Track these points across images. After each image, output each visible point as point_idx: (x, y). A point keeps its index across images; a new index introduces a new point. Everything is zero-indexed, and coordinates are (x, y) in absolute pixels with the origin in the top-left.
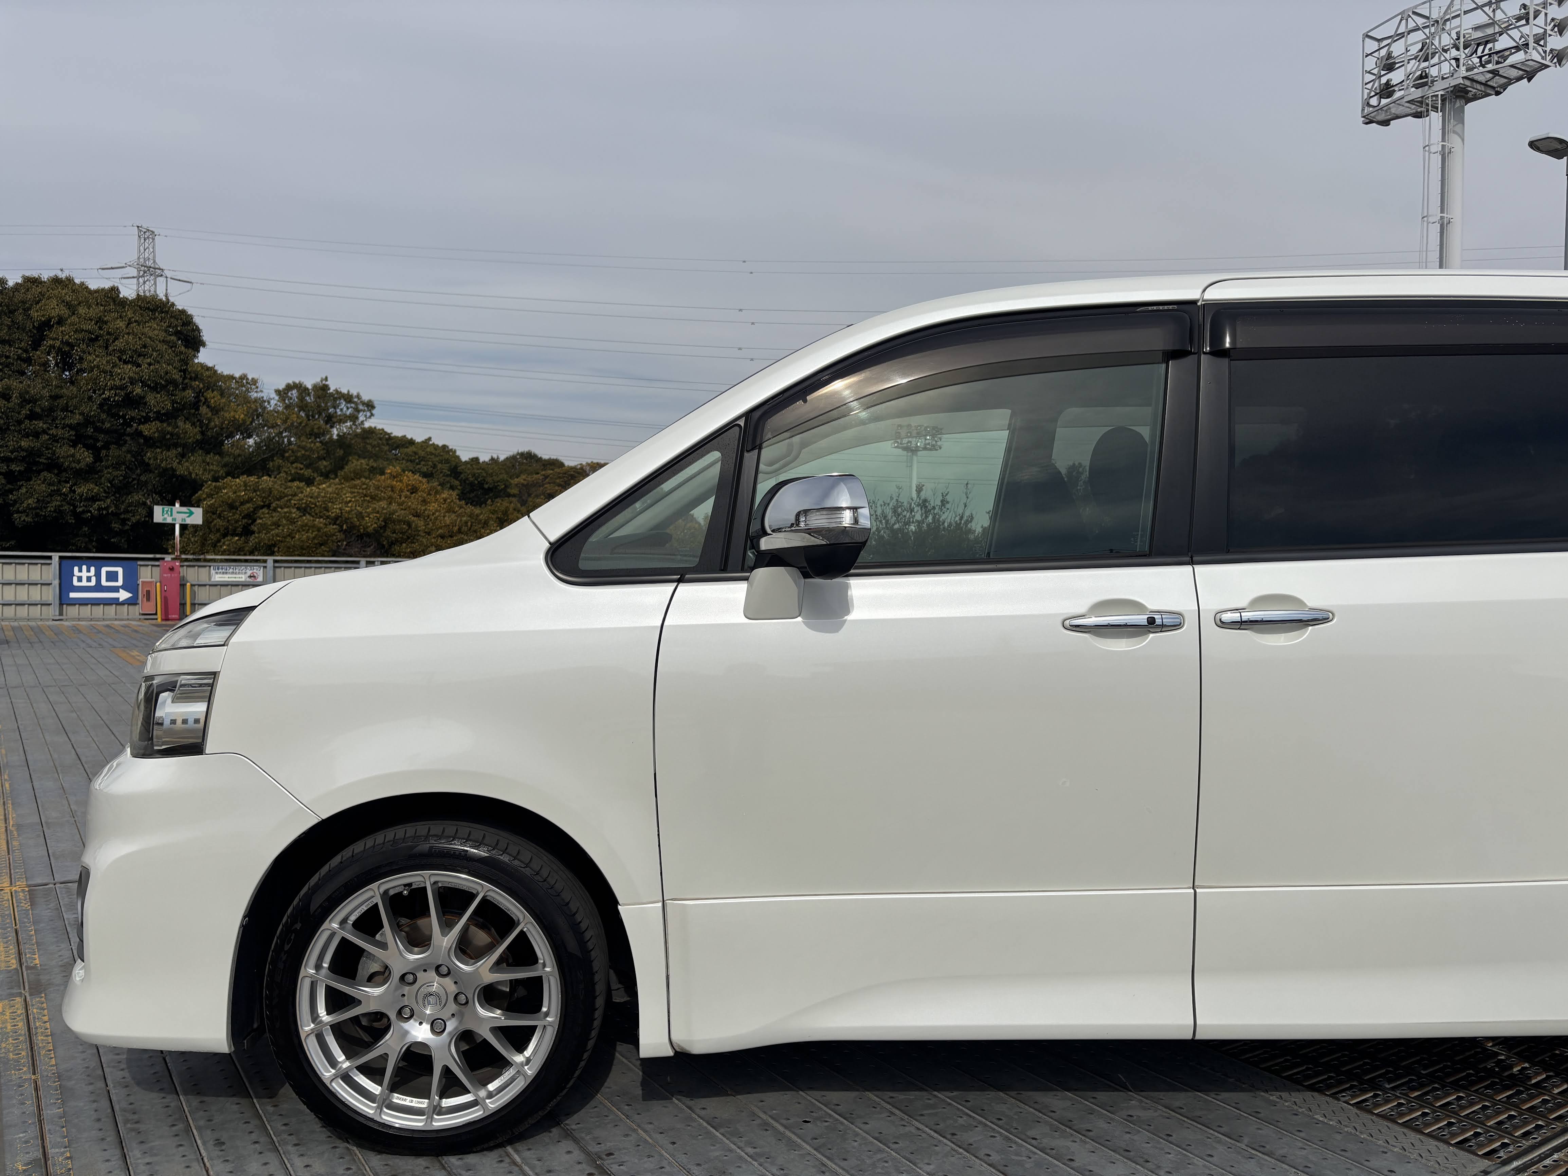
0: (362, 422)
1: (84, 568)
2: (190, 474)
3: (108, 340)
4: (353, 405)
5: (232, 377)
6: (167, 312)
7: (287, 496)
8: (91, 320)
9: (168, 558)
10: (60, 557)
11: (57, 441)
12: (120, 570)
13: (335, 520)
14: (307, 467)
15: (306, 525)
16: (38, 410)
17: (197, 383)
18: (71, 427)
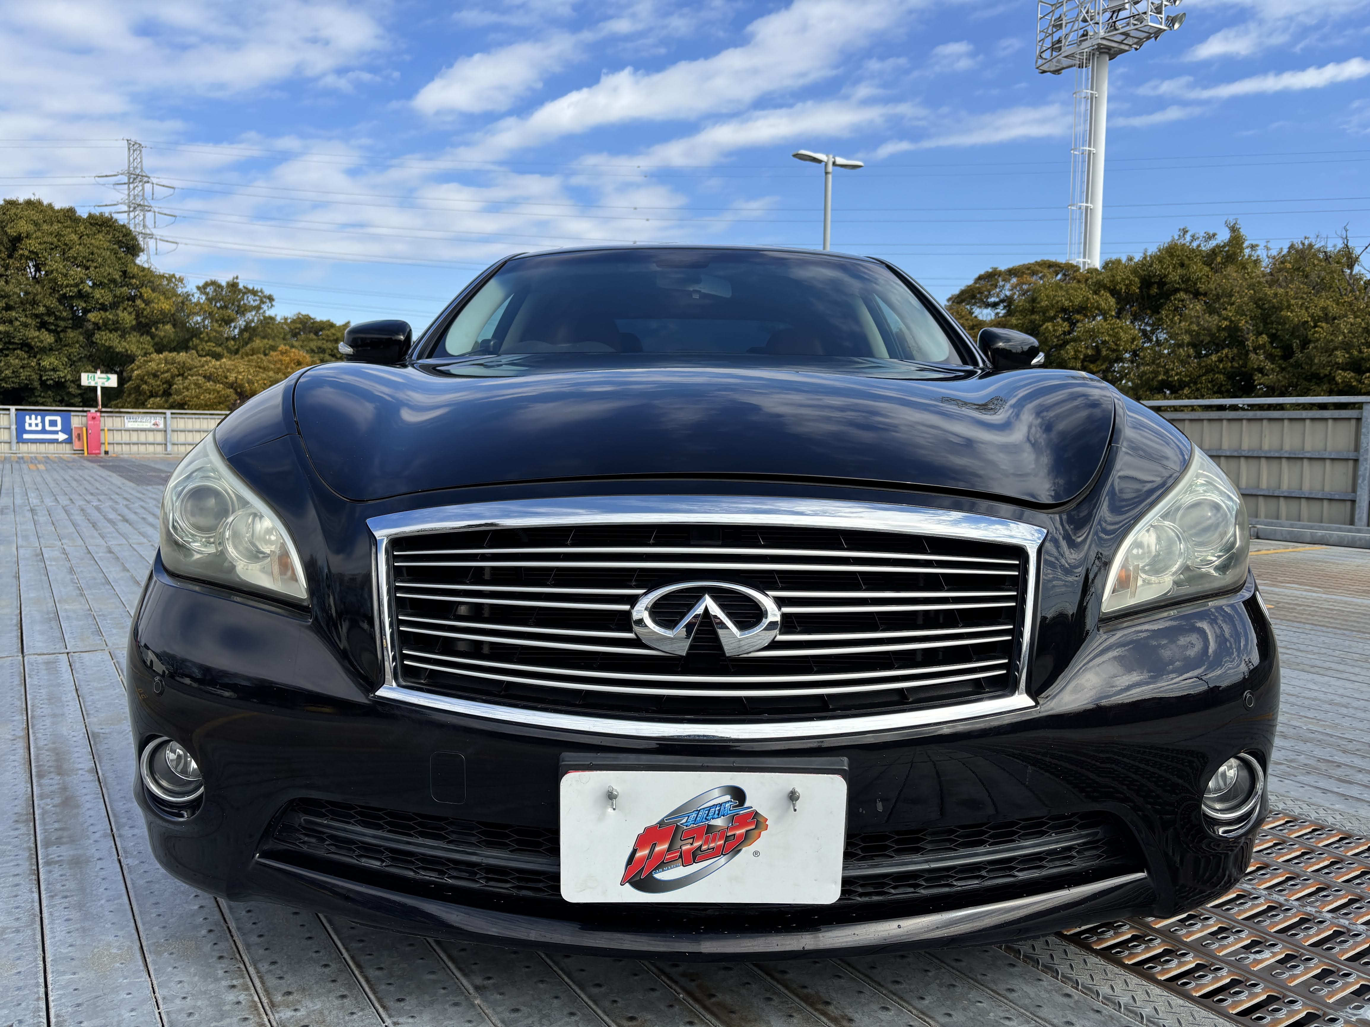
0: (264, 312)
1: (33, 417)
2: (127, 351)
3: (64, 250)
4: (257, 298)
5: (163, 277)
6: (110, 226)
7: (196, 367)
8: (52, 234)
9: (93, 410)
10: (16, 410)
11: (27, 326)
12: (58, 419)
13: (231, 386)
14: (220, 345)
15: (208, 389)
16: (11, 303)
17: (134, 280)
18: (37, 316)
